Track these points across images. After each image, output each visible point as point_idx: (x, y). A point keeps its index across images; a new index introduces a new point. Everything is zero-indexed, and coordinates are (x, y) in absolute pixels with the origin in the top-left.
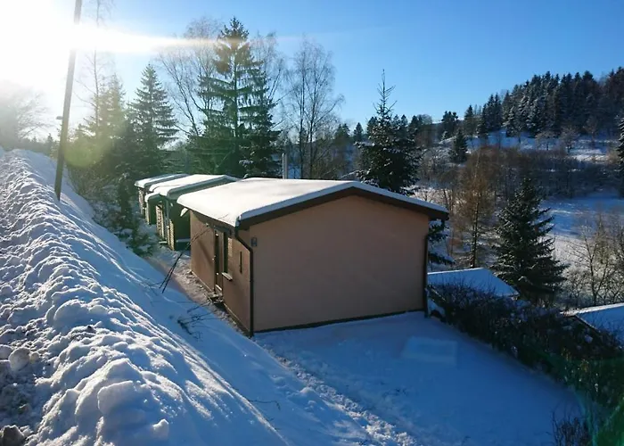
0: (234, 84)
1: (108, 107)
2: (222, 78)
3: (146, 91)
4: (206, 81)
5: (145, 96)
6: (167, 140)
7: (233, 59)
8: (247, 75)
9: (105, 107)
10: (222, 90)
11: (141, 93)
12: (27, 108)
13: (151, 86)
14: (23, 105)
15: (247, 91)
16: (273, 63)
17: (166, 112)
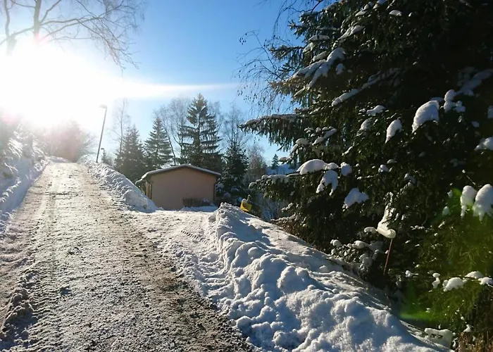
0: (198, 129)
1: (130, 143)
2: (192, 125)
3: (155, 133)
4: (183, 128)
5: (155, 136)
6: (166, 162)
7: (198, 115)
8: (205, 124)
9: (128, 143)
10: (192, 132)
11: (152, 134)
12: (87, 144)
13: (159, 131)
14: (85, 143)
15: (205, 133)
16: (218, 118)
17: (167, 145)
